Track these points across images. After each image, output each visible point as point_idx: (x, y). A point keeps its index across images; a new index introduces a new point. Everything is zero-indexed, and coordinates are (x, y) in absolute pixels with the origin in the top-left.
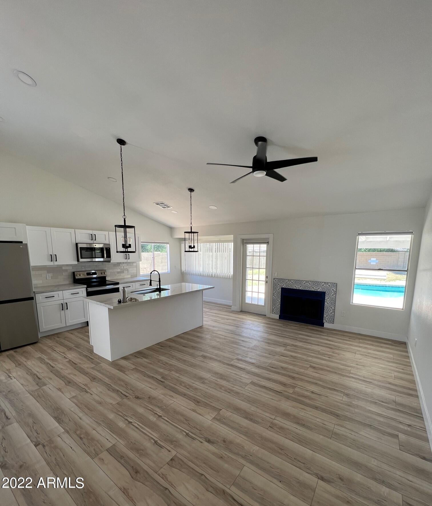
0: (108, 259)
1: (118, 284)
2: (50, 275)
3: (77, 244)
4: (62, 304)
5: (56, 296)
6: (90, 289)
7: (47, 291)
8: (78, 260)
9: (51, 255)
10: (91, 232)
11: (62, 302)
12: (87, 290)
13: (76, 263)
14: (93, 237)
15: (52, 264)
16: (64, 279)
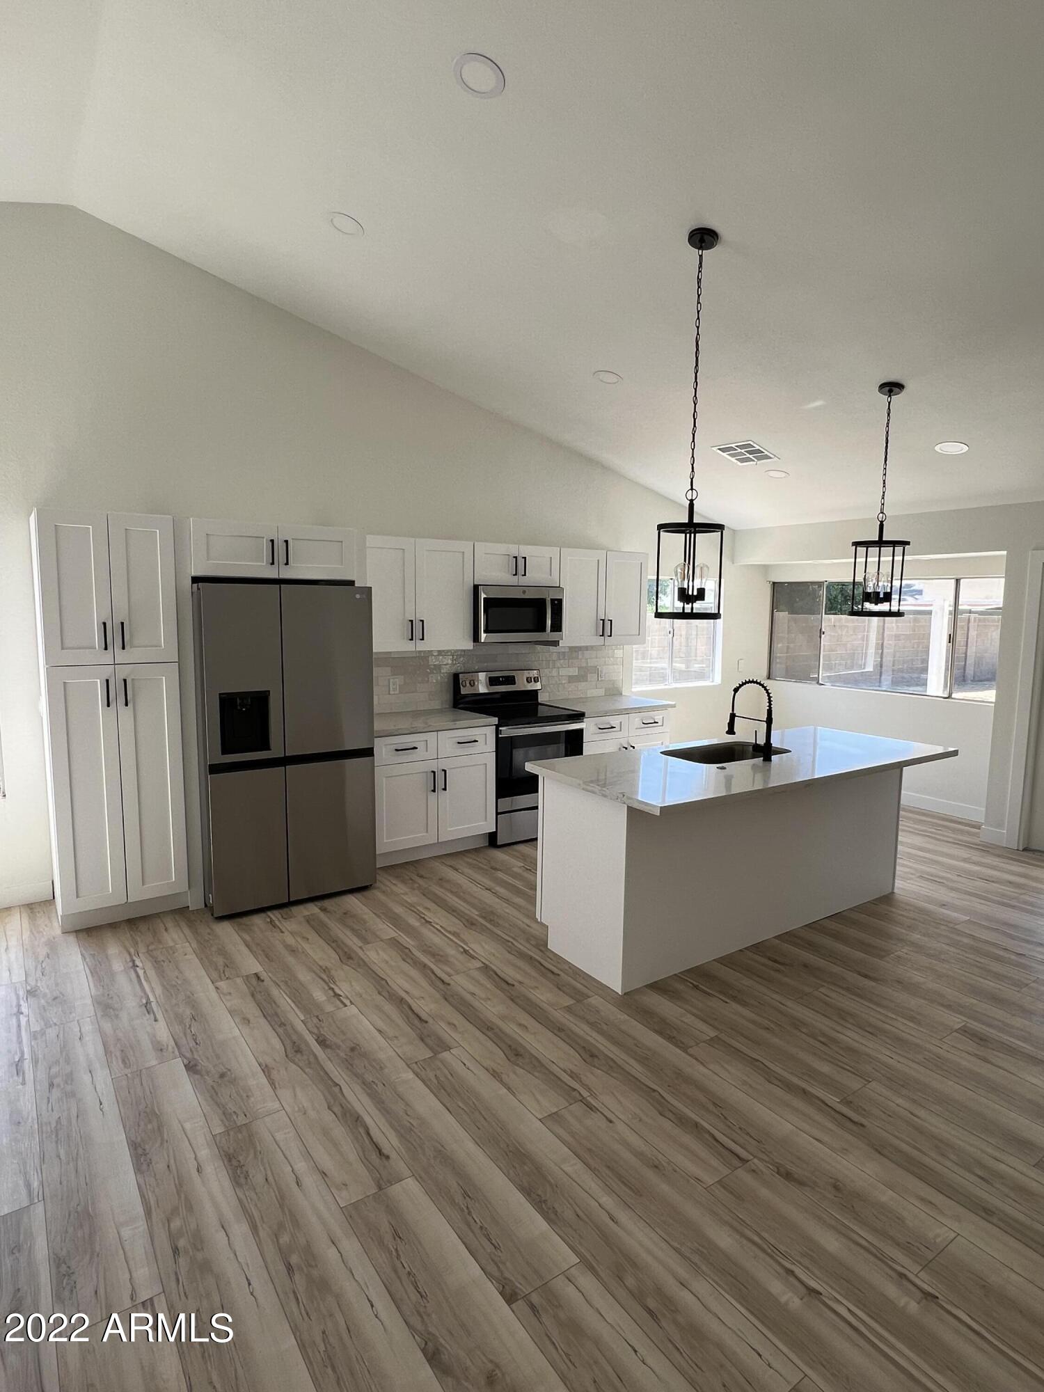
0: (554, 636)
1: (579, 716)
2: (399, 680)
3: (476, 588)
4: (434, 772)
5: (421, 746)
6: (506, 731)
7: (400, 732)
8: (476, 638)
9: (412, 621)
10: (514, 550)
11: (433, 765)
12: (498, 732)
13: (468, 645)
14: (519, 565)
15: (409, 647)
16: (431, 692)
